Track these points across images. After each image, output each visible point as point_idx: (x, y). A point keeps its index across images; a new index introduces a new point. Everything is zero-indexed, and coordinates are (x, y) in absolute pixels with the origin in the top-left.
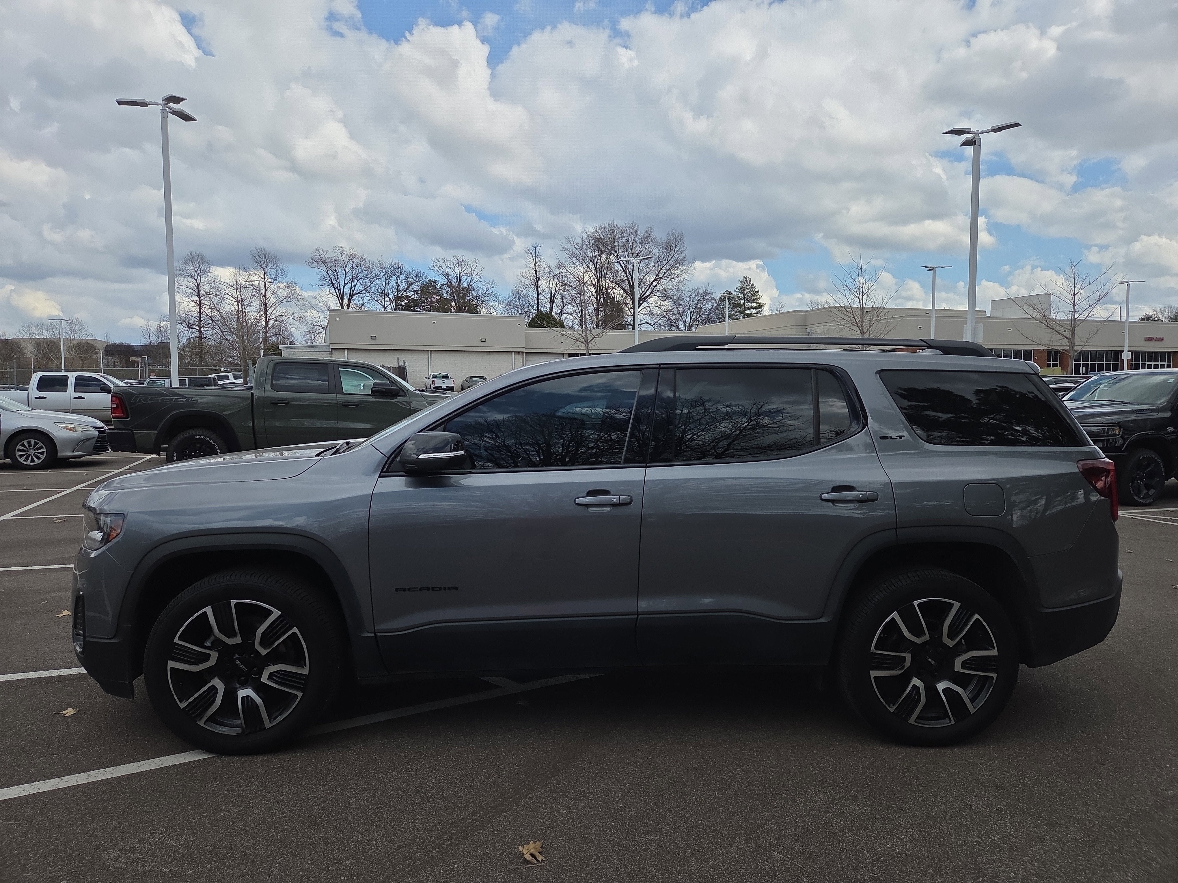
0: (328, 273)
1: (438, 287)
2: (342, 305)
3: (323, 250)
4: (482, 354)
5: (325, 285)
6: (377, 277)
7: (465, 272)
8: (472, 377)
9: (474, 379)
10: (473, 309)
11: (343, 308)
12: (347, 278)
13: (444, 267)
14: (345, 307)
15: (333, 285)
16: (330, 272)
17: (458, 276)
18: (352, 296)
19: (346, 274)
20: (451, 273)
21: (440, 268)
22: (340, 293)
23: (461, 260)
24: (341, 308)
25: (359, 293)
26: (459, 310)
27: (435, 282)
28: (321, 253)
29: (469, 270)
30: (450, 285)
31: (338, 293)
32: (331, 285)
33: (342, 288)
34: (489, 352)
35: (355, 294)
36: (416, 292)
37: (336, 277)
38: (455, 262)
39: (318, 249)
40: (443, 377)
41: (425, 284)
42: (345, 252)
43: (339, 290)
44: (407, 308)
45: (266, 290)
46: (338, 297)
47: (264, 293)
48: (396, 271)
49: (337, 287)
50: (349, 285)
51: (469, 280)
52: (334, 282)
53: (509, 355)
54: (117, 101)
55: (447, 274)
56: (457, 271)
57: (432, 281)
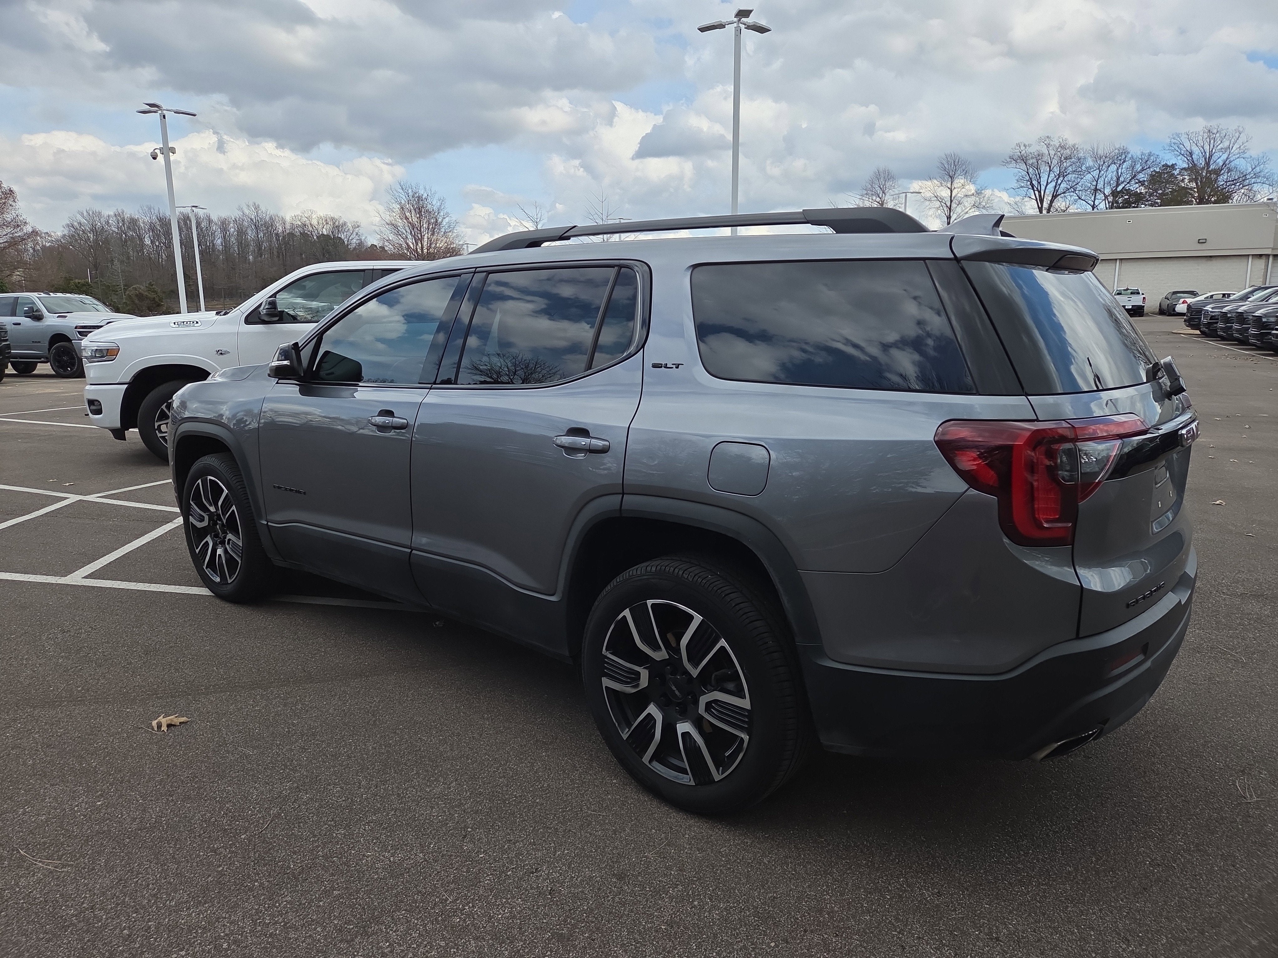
0: (1028, 173)
1: (1176, 172)
2: (1041, 210)
3: (1025, 146)
4: (1199, 261)
5: (1022, 187)
6: (1089, 170)
7: (1219, 147)
8: (1175, 293)
9: (1178, 295)
10: (1224, 198)
11: (1041, 212)
12: (1052, 175)
13: (1187, 145)
14: (1044, 212)
15: (1033, 186)
16: (1031, 170)
17: (1208, 154)
18: (1054, 197)
19: (1050, 171)
20: (1196, 151)
21: (1181, 146)
22: (1040, 196)
23: (1215, 131)
24: (1039, 213)
25: (1064, 193)
26: (1201, 201)
27: (1173, 166)
28: (1023, 148)
29: (1226, 144)
30: (1193, 169)
31: (1037, 195)
32: (1030, 187)
33: (1043, 188)
34: (1211, 257)
35: (1059, 195)
36: (1142, 183)
37: (1038, 176)
38: (1206, 135)
39: (1018, 145)
40: (1132, 293)
41: (1158, 170)
42: (1052, 143)
43: (1040, 192)
44: (1127, 204)
45: (951, 201)
46: (1036, 200)
47: (949, 205)
48: (1120, 157)
49: (1037, 189)
50: (1053, 184)
51: (1224, 157)
52: (1035, 182)
53: (1244, 260)
54: (699, 29)
55: (1191, 154)
56: (1207, 147)
57: (1169, 166)
